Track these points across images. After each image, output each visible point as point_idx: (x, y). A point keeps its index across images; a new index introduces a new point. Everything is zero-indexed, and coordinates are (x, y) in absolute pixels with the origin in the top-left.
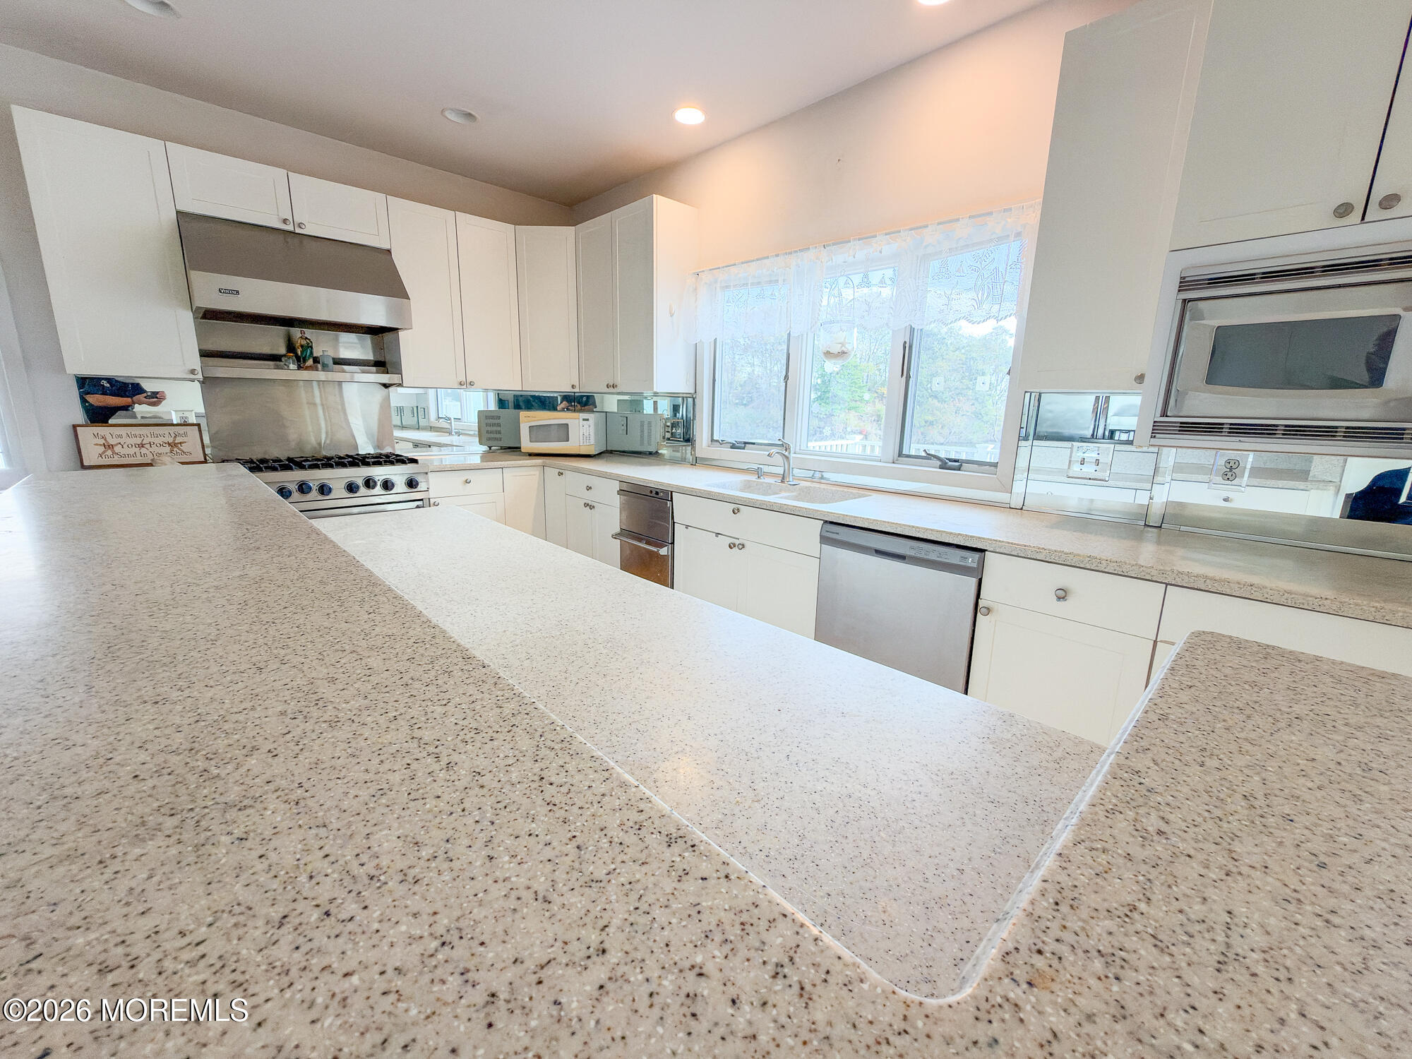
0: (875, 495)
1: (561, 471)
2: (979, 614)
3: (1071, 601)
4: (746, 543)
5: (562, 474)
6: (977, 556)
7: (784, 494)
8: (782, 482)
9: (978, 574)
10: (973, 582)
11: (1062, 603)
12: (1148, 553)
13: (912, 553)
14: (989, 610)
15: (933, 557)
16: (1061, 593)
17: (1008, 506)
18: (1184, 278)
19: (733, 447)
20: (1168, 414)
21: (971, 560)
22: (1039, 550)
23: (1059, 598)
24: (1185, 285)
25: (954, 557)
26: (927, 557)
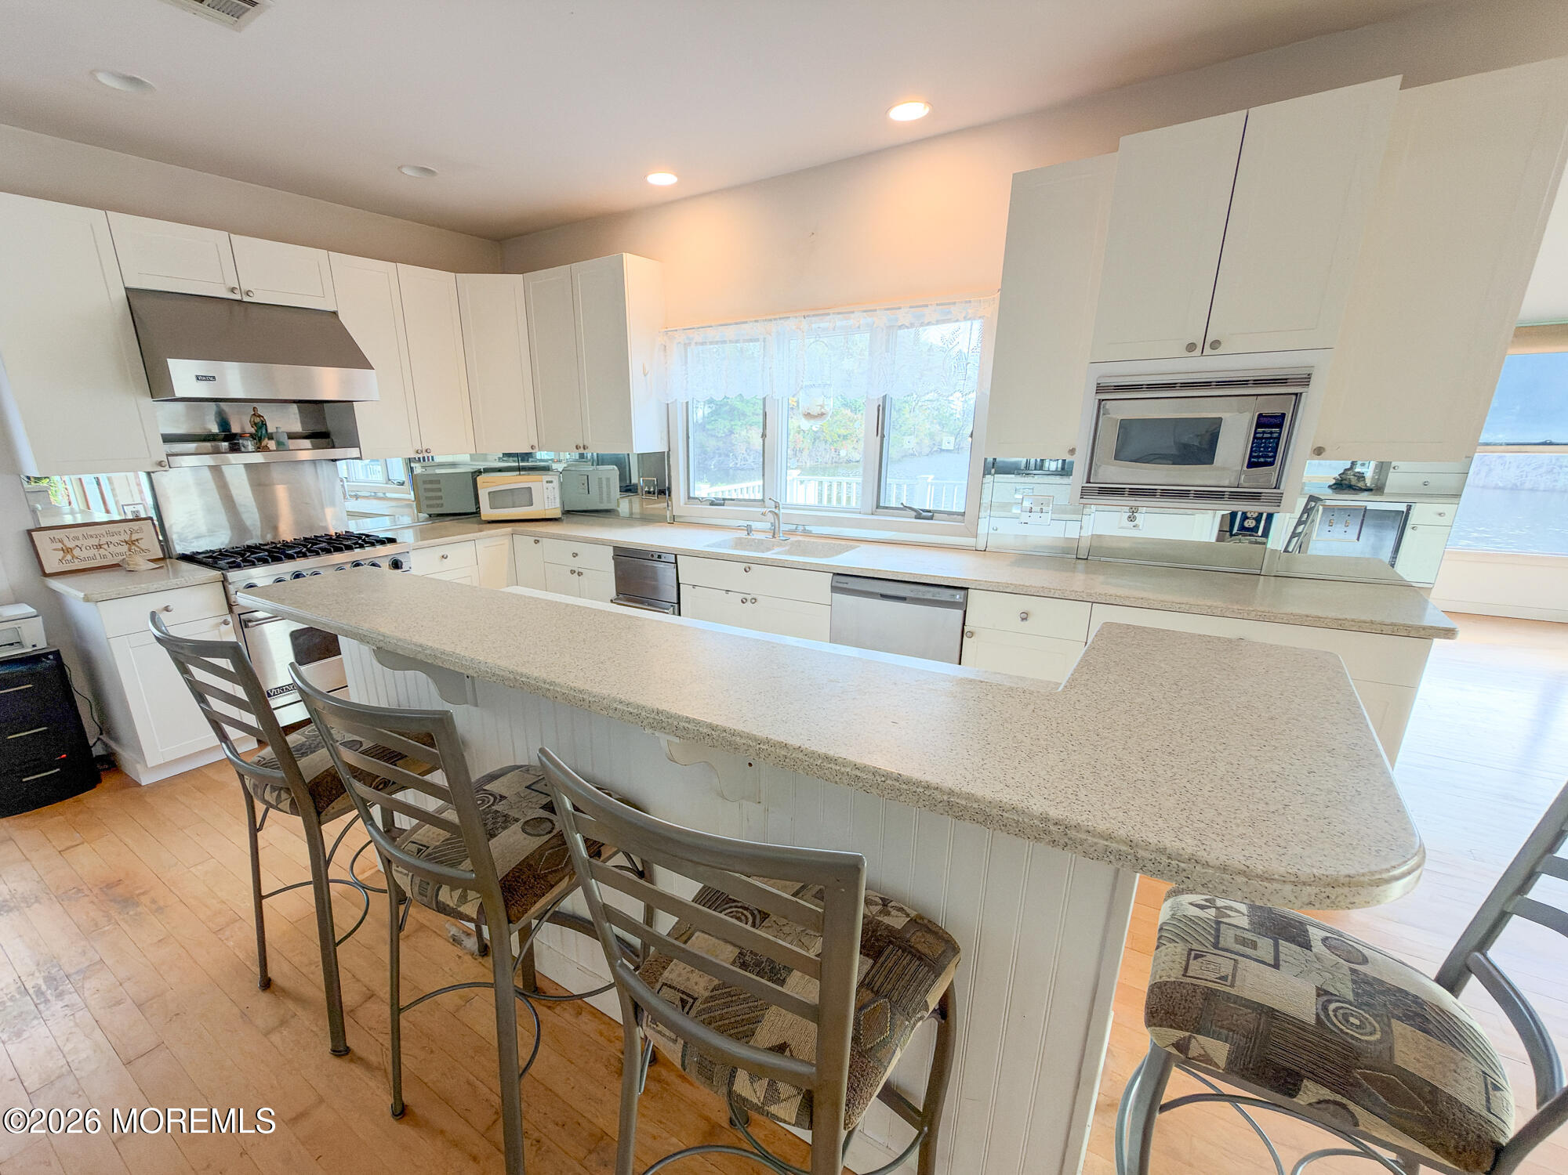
0: (863, 546)
1: (537, 538)
2: (965, 636)
3: (1030, 619)
4: (759, 598)
5: (538, 541)
6: (962, 593)
7: (777, 549)
8: (774, 537)
9: (963, 606)
10: (960, 612)
11: (1025, 623)
12: (1079, 581)
13: (912, 595)
14: (972, 634)
15: (929, 596)
16: (1024, 616)
17: (974, 549)
18: (1099, 384)
19: (712, 504)
20: (1091, 481)
21: (958, 596)
22: (1008, 585)
23: (1023, 619)
24: (1100, 389)
25: (945, 595)
26: (925, 597)
